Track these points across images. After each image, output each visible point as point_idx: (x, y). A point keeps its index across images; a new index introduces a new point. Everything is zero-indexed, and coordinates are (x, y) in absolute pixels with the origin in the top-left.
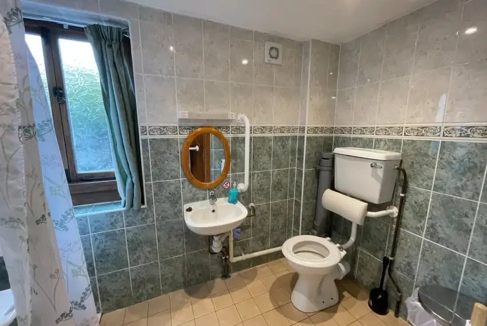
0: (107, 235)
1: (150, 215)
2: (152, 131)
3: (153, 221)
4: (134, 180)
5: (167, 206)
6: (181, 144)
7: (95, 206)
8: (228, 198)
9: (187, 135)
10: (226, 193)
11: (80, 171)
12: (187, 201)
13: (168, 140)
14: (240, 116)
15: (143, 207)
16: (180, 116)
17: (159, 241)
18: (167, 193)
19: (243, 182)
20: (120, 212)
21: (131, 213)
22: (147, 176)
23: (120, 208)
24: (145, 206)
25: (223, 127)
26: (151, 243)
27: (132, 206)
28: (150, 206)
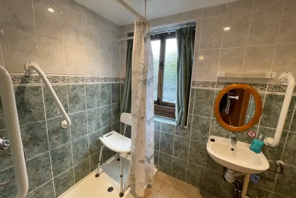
0: (167, 134)
1: (188, 133)
2: (198, 84)
3: (189, 138)
4: (183, 110)
5: (199, 132)
6: (216, 94)
7: (166, 118)
8: (250, 145)
9: (222, 89)
10: (249, 140)
11: (163, 100)
12: (213, 134)
13: (208, 90)
14: (283, 75)
15: (185, 127)
16: (219, 74)
17: (190, 151)
18: (201, 124)
19: (273, 137)
20: (174, 126)
21: (178, 128)
22: (191, 110)
23: (174, 123)
24: (186, 127)
25: (258, 85)
26: (186, 149)
27: (180, 124)
28: (189, 128)
